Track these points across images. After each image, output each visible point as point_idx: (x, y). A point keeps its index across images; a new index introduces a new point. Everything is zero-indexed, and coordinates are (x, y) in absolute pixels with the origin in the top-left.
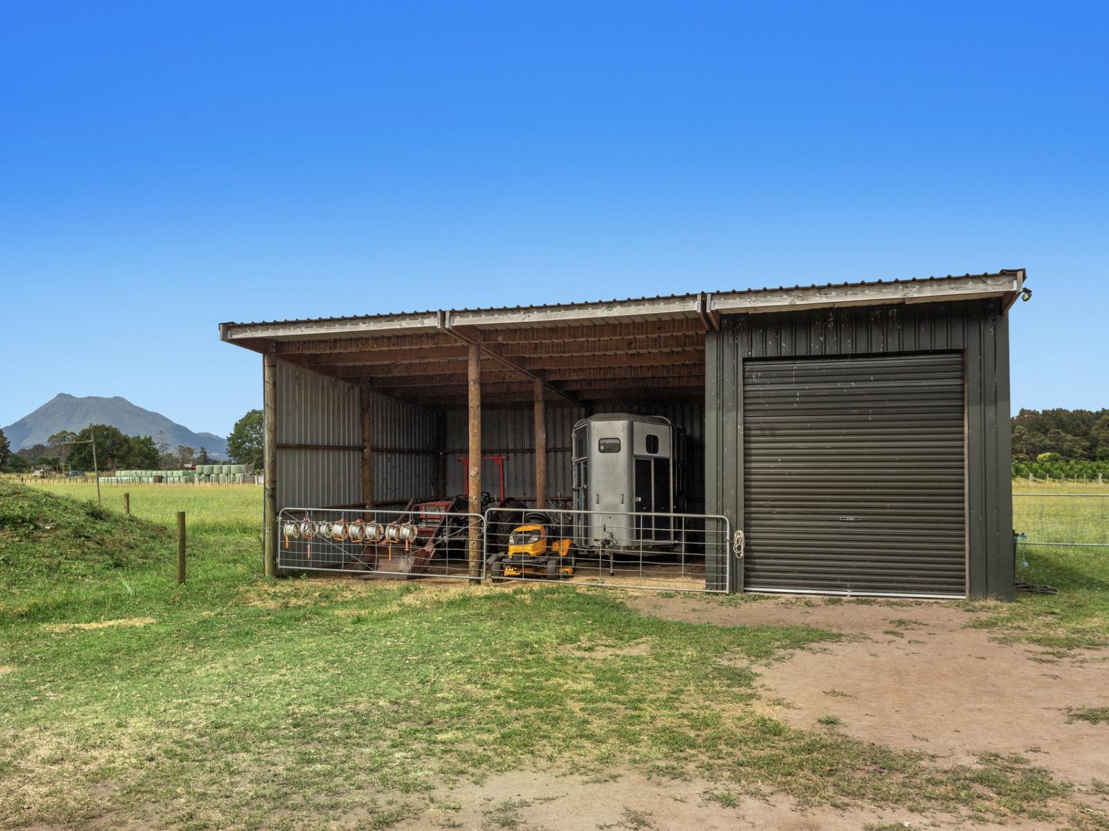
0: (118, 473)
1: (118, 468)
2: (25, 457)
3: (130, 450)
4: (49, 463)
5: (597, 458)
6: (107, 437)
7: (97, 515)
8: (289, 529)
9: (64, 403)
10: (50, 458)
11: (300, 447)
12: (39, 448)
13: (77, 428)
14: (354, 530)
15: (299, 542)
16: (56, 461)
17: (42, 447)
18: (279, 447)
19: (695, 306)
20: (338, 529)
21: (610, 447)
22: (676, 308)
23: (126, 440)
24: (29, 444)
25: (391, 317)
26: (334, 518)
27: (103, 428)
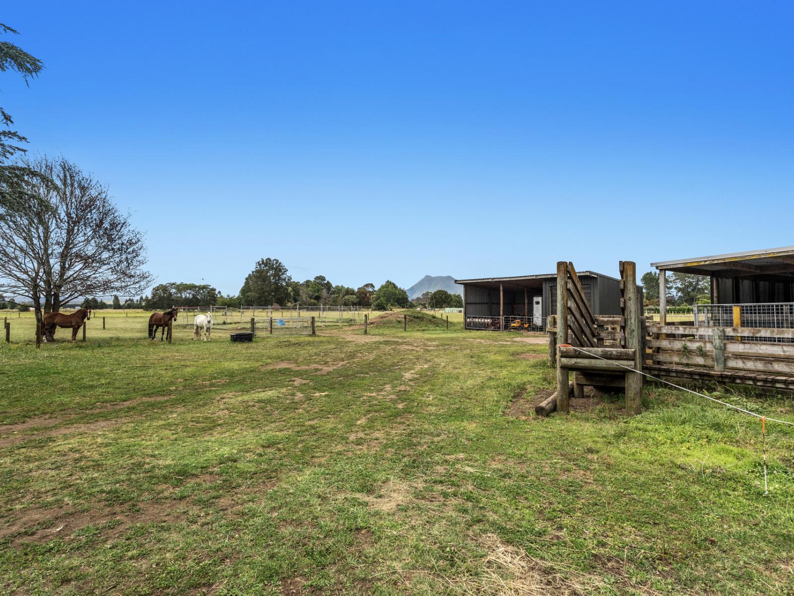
0: (446, 309)
1: (447, 307)
2: (414, 302)
3: (452, 300)
4: (422, 305)
5: (535, 305)
6: (443, 294)
7: (434, 317)
8: (468, 320)
9: (428, 280)
10: (422, 303)
11: (472, 303)
12: (418, 299)
13: (433, 290)
14: (480, 320)
15: (470, 323)
16: (425, 304)
17: (420, 298)
18: (466, 303)
19: (535, 277)
20: (477, 320)
21: (538, 303)
22: (532, 278)
23: (450, 296)
24: (415, 297)
25: (484, 279)
26: (476, 318)
27: (441, 291)
